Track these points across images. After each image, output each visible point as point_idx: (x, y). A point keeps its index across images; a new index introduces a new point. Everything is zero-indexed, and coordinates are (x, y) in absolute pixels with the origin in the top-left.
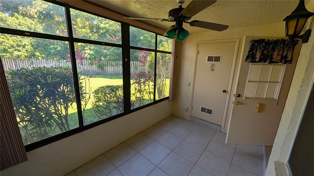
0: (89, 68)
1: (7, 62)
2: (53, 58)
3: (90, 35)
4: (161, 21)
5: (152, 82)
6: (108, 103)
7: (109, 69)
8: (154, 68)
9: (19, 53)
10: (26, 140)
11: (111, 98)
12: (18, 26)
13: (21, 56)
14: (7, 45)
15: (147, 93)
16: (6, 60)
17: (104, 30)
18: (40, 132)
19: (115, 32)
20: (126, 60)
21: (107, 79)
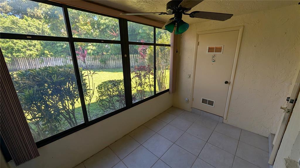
0: (93, 63)
1: (22, 62)
2: (61, 56)
3: (92, 31)
4: (159, 14)
5: (152, 75)
6: (111, 97)
7: (111, 63)
8: (153, 61)
9: (31, 53)
10: (38, 135)
11: (113, 92)
12: (28, 28)
13: (32, 54)
14: (20, 45)
15: (148, 85)
16: (20, 59)
17: (105, 26)
18: (51, 127)
19: (115, 26)
20: (126, 55)
21: (110, 72)
